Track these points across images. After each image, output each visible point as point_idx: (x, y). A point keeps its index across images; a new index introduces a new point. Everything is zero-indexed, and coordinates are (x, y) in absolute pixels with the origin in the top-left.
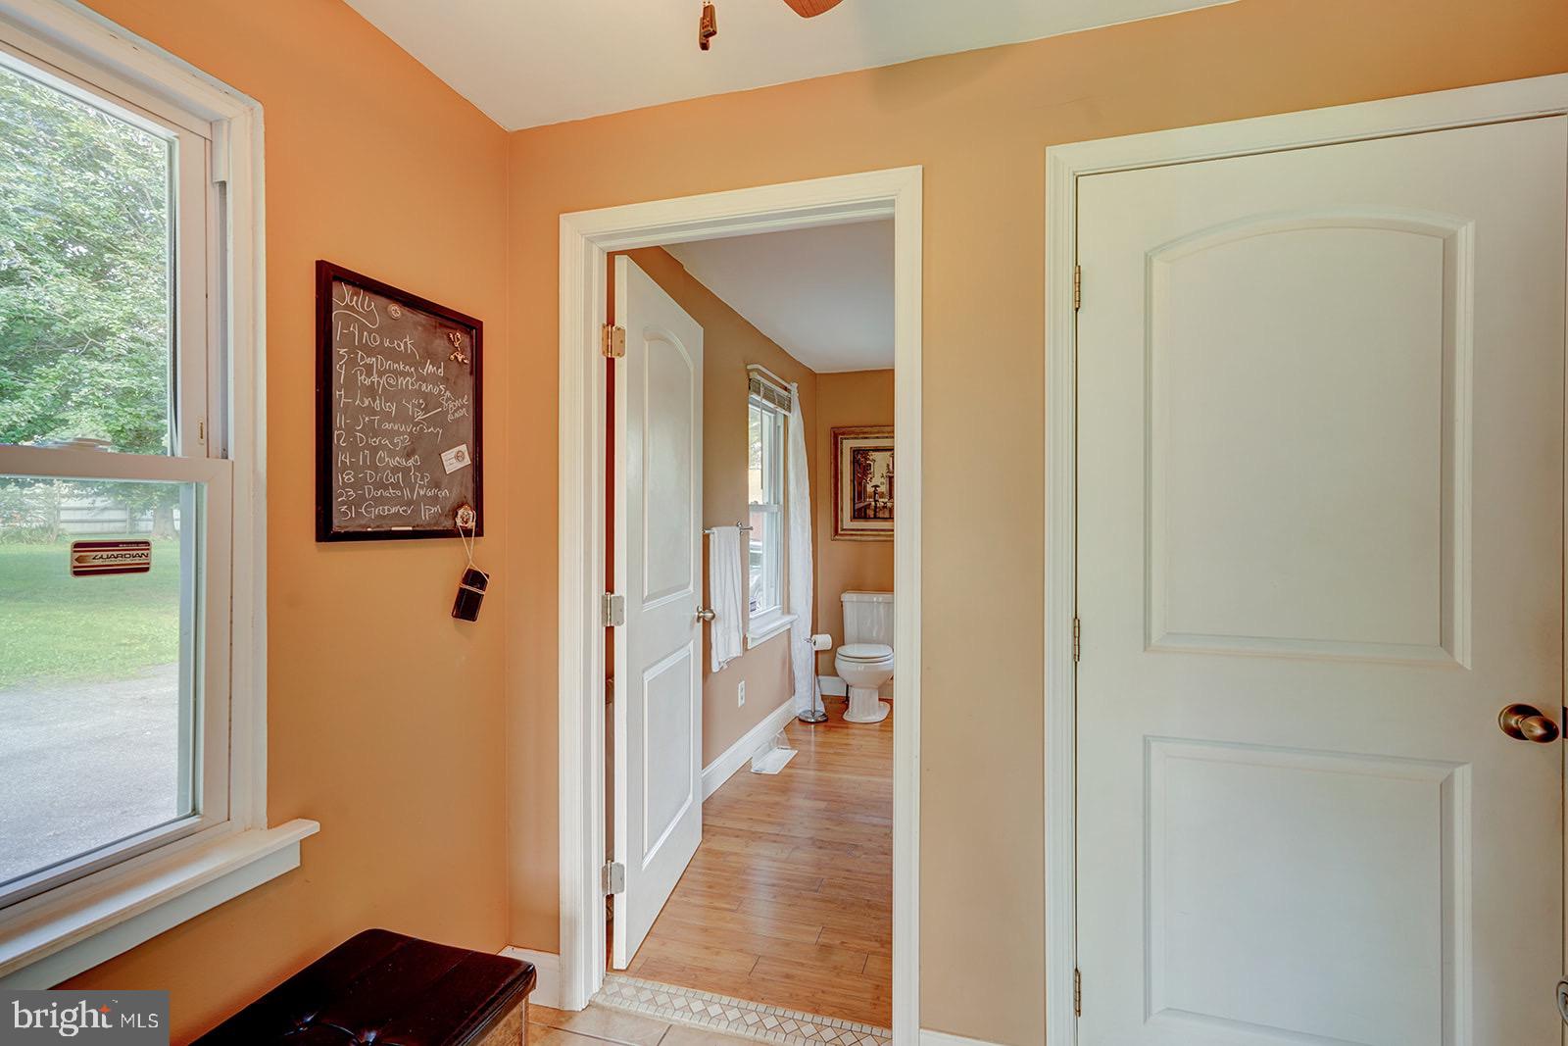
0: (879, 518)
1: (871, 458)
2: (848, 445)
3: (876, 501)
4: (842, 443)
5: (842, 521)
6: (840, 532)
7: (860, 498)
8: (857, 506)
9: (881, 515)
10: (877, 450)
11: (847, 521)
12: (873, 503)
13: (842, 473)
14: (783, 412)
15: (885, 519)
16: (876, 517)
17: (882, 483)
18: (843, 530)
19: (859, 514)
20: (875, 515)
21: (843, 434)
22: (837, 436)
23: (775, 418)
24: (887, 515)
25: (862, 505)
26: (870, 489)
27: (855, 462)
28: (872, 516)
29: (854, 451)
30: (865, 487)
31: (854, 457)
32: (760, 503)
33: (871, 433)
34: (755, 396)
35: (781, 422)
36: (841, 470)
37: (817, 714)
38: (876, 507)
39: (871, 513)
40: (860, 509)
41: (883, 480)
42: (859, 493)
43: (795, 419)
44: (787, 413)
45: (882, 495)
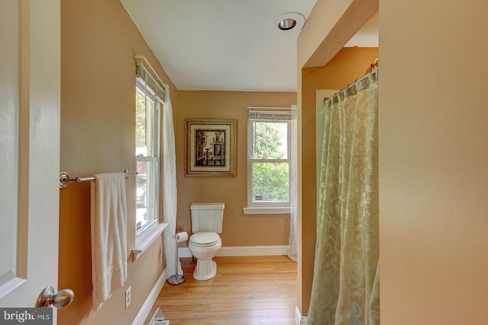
0: (209, 165)
1: (205, 135)
2: (193, 128)
3: (207, 157)
4: (190, 127)
5: (190, 167)
6: (189, 172)
7: (199, 155)
8: (198, 159)
9: (210, 164)
10: (208, 131)
11: (193, 168)
12: (206, 158)
13: (190, 142)
14: (160, 100)
15: (212, 166)
16: (207, 165)
17: (211, 148)
18: (190, 171)
19: (199, 163)
20: (207, 164)
21: (191, 122)
22: (188, 123)
23: (155, 105)
24: (213, 164)
25: (200, 158)
26: (204, 151)
27: (197, 136)
28: (205, 164)
29: (197, 131)
30: (202, 150)
31: (197, 134)
32: (145, 155)
33: (206, 122)
34: (139, 79)
35: (158, 108)
36: (190, 139)
37: (179, 278)
38: (207, 160)
39: (205, 163)
40: (199, 161)
41: (211, 146)
42: (199, 153)
43: (167, 106)
44: (162, 102)
45: (211, 154)
